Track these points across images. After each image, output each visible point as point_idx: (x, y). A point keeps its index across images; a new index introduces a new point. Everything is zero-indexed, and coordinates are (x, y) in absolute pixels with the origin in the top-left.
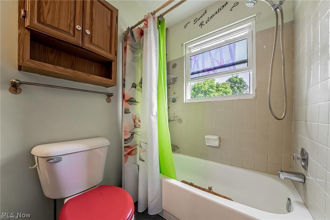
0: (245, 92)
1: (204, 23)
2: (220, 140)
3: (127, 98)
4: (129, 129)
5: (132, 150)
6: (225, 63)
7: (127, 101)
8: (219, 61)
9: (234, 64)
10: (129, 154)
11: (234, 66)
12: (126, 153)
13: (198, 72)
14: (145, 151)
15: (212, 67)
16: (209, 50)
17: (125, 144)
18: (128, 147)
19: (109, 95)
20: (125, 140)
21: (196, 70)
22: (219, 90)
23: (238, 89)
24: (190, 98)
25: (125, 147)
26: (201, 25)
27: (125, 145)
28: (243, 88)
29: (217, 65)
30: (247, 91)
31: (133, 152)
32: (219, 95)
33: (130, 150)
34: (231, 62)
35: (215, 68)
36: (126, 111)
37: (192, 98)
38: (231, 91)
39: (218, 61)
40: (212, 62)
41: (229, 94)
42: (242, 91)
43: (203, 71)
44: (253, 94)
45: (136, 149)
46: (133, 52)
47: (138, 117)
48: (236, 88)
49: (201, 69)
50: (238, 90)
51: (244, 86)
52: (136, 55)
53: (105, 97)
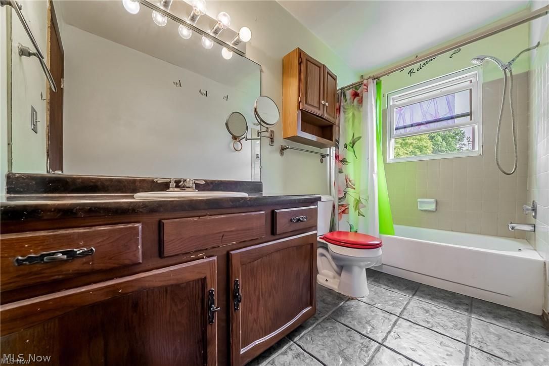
0: (458, 146)
1: (415, 70)
2: (437, 203)
3: (340, 158)
4: (343, 189)
5: (346, 209)
6: (442, 115)
7: (341, 161)
8: (433, 114)
9: (452, 118)
10: (343, 212)
11: (453, 120)
12: (340, 211)
13: (405, 127)
14: (365, 207)
15: (424, 121)
16: (420, 102)
17: (339, 202)
18: (342, 205)
19: (323, 156)
20: (340, 199)
21: (401, 125)
22: (406, 143)
23: (443, 140)
24: (393, 158)
25: (339, 205)
26: (411, 72)
27: (340, 204)
28: (453, 137)
29: (430, 119)
30: (462, 143)
31: (346, 211)
32: (406, 152)
33: (344, 209)
34: (449, 115)
35: (428, 123)
36: (340, 172)
37: (395, 157)
38: (430, 144)
39: (431, 114)
40: (424, 116)
41: (426, 150)
42: (453, 143)
43: (412, 126)
44: (479, 151)
45: (348, 208)
46: (344, 112)
47: (349, 177)
48: (440, 139)
49: (408, 123)
50: (444, 142)
51: (457, 134)
52: (346, 116)
53: (320, 157)
